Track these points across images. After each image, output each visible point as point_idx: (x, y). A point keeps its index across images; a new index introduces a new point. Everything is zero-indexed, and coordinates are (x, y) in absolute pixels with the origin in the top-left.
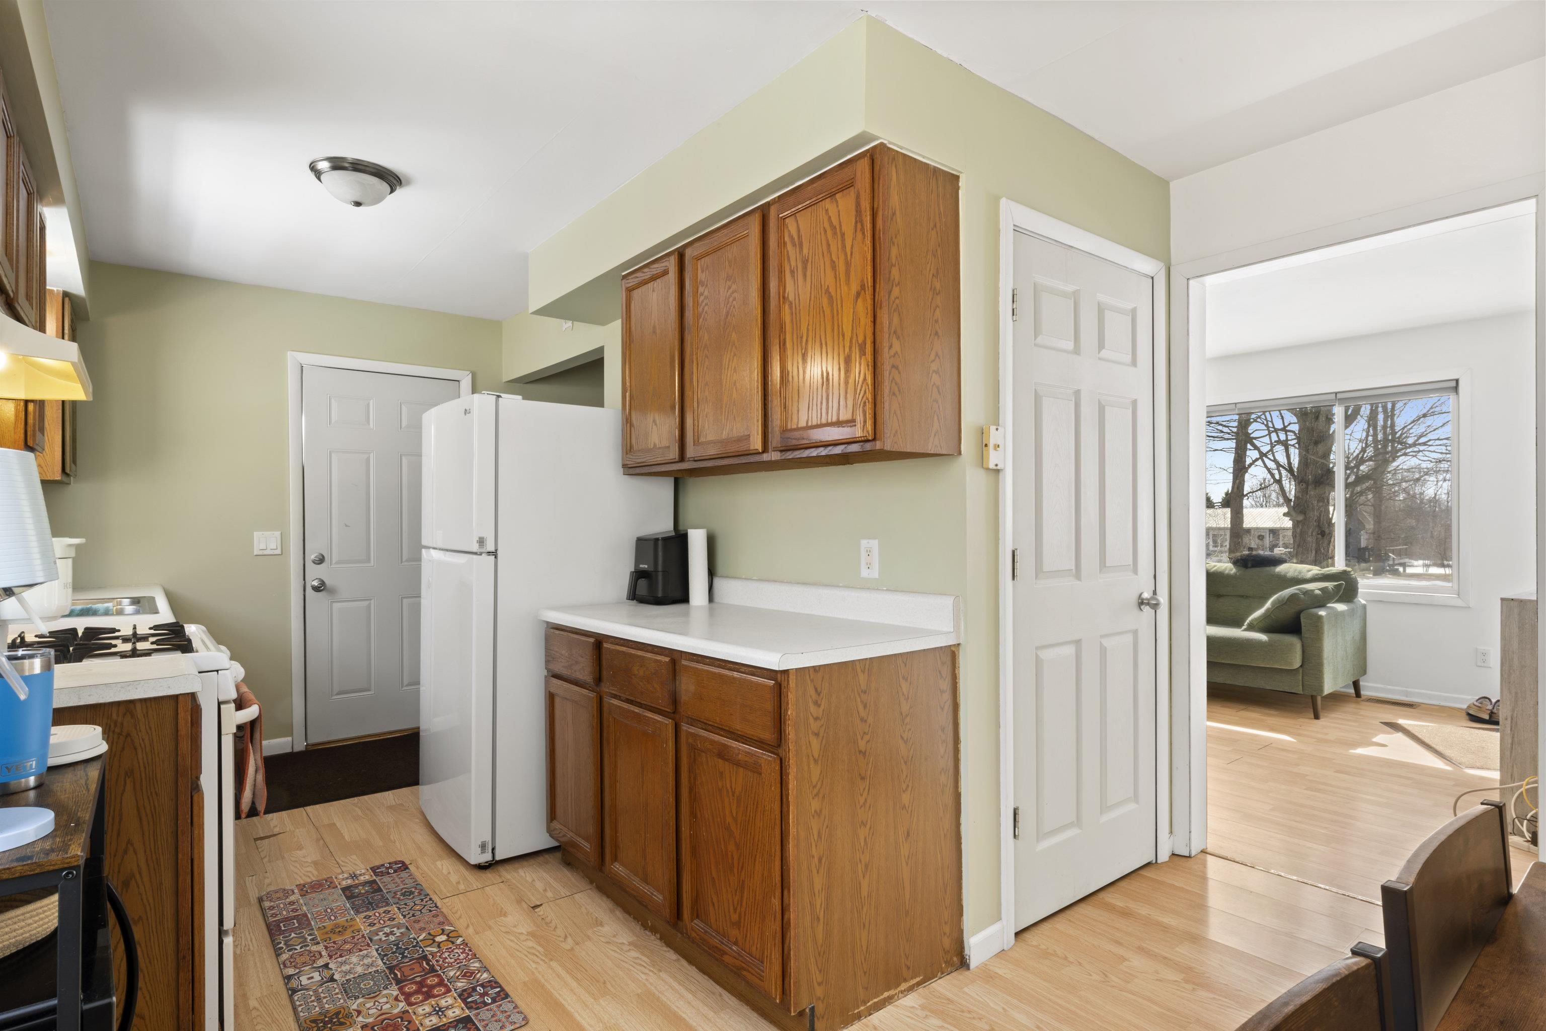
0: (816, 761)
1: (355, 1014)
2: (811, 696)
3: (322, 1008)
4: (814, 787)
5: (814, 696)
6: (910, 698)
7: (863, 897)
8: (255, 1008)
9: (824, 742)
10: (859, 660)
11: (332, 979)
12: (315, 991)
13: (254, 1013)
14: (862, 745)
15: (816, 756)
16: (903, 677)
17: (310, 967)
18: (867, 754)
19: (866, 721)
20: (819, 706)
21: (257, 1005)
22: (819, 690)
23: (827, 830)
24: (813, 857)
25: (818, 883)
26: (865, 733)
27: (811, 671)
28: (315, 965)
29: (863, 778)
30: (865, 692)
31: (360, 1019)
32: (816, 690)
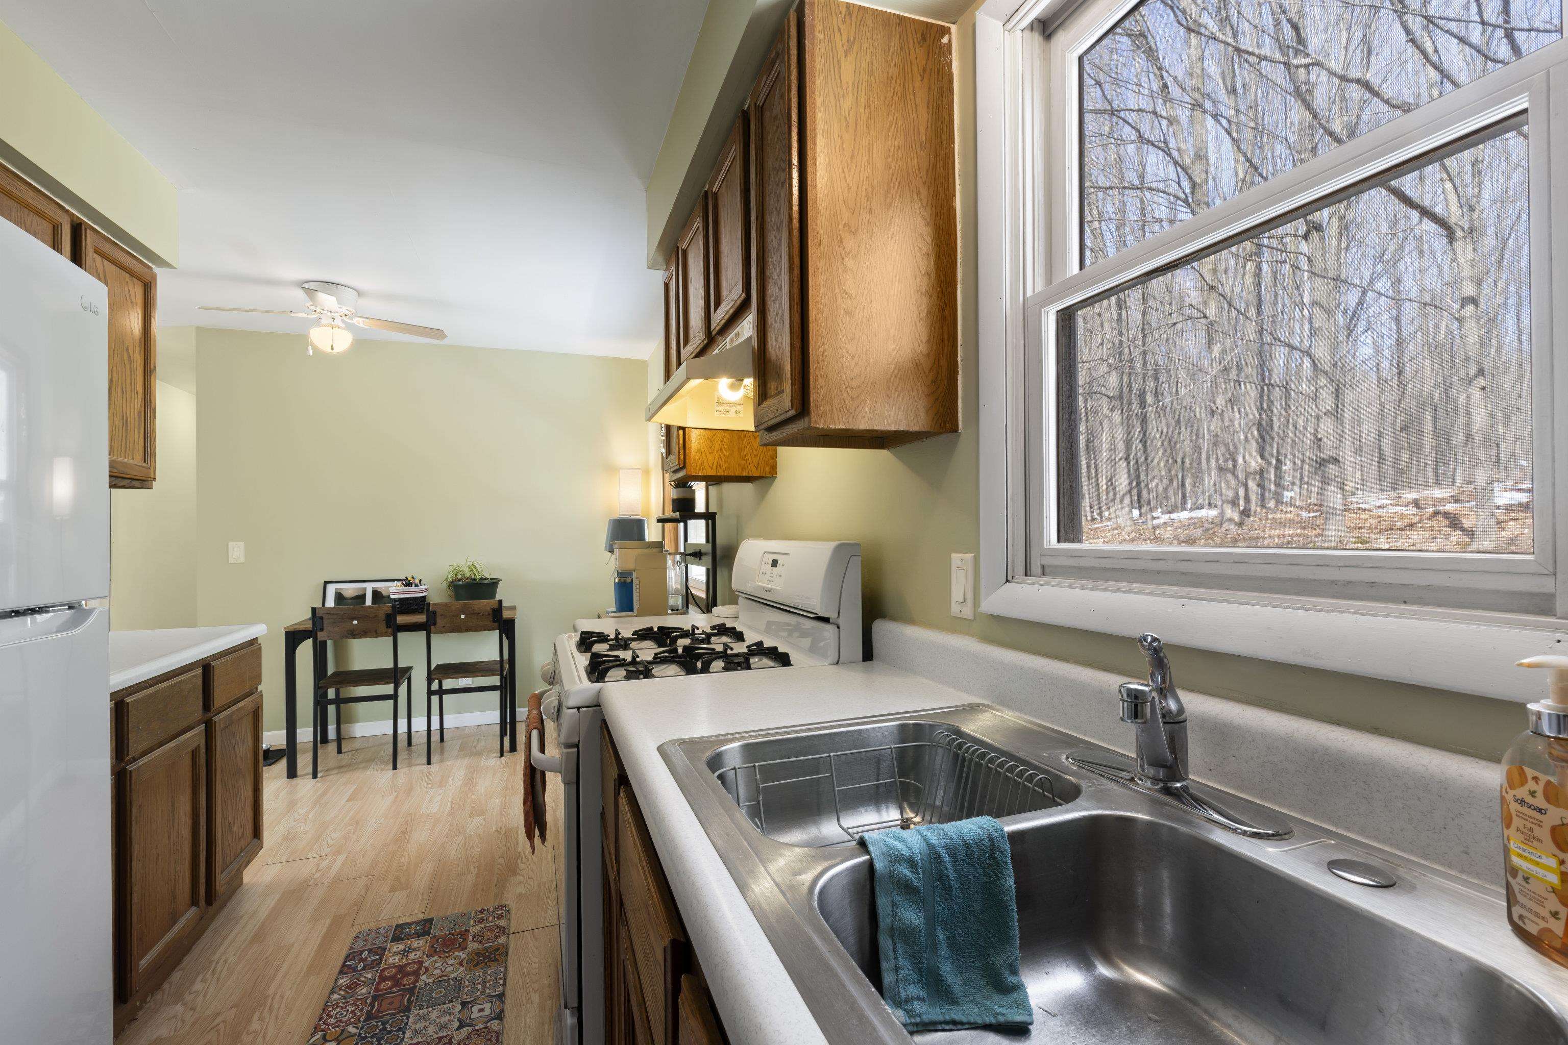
1: (464, 963)
3: (485, 973)
8: (535, 992)
11: (464, 1004)
12: (483, 992)
13: (536, 986)
17: (476, 1028)
21: (533, 994)
28: (470, 1029)
31: (463, 956)
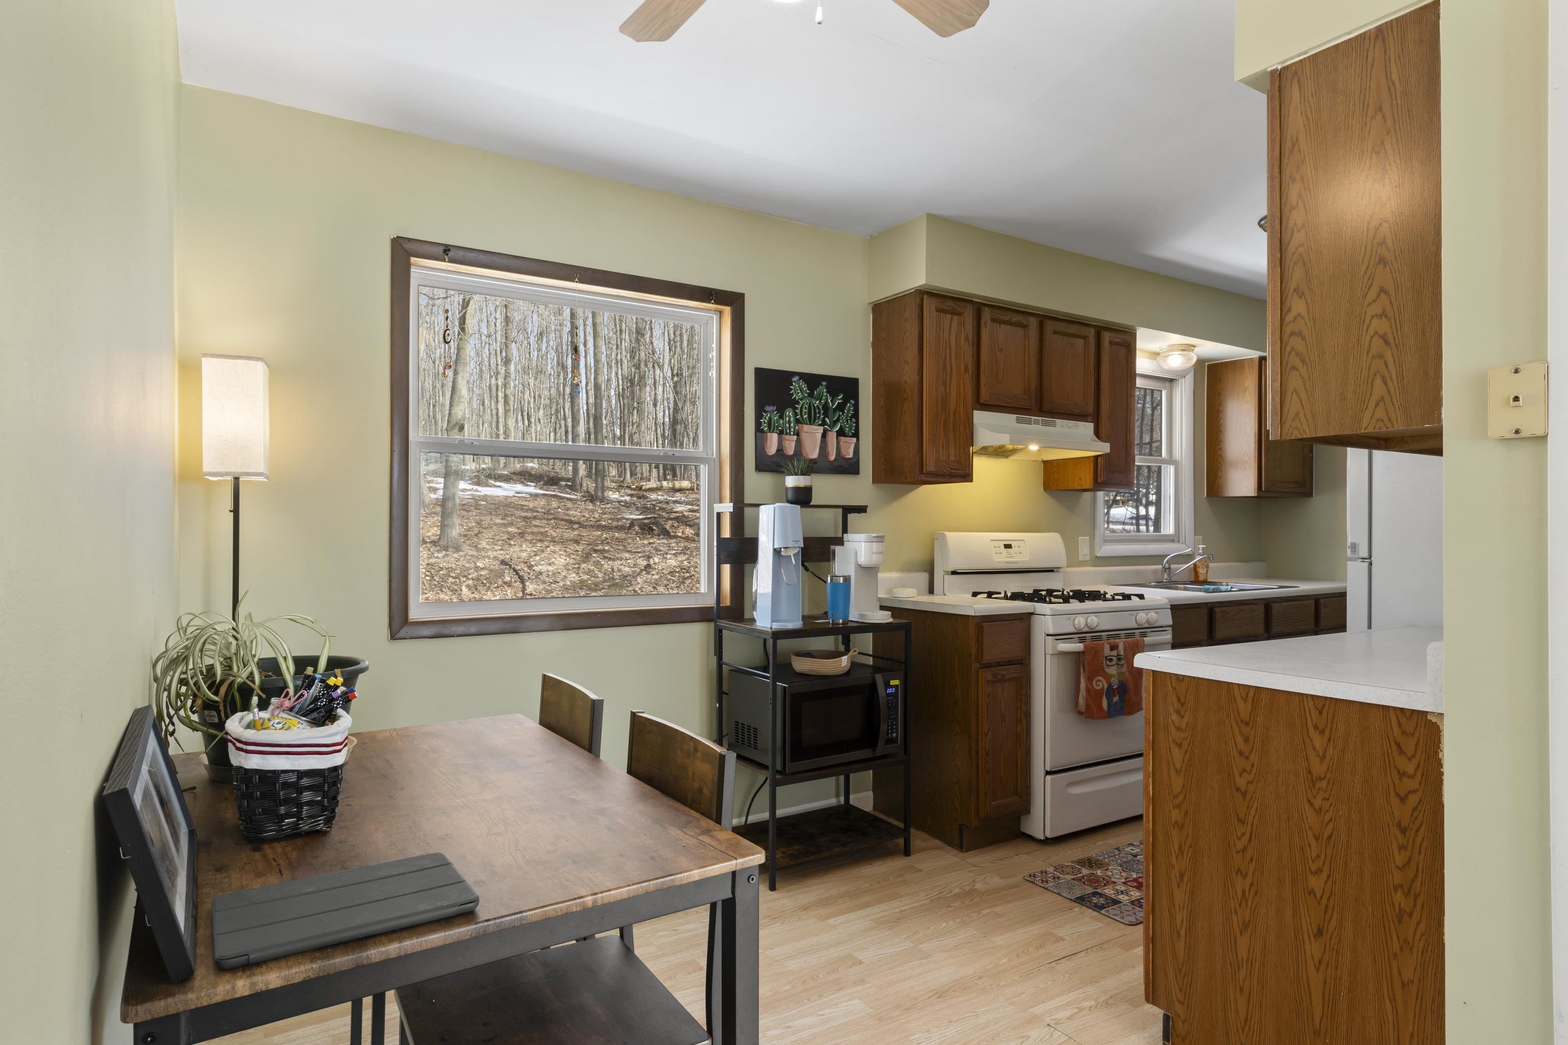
0: (1178, 772)
2: (1173, 704)
4: (1175, 797)
5: (1177, 706)
6: (1328, 758)
7: (1240, 959)
9: (1187, 756)
10: (1239, 685)
14: (1241, 782)
15: (1178, 766)
16: (1316, 727)
18: (1249, 796)
19: (1247, 758)
20: (1182, 717)
22: (1182, 700)
23: (1191, 850)
24: (1173, 867)
25: (1180, 897)
26: (1245, 770)
27: (1173, 678)
29: (1241, 821)
30: (1247, 724)
32: (1179, 699)
